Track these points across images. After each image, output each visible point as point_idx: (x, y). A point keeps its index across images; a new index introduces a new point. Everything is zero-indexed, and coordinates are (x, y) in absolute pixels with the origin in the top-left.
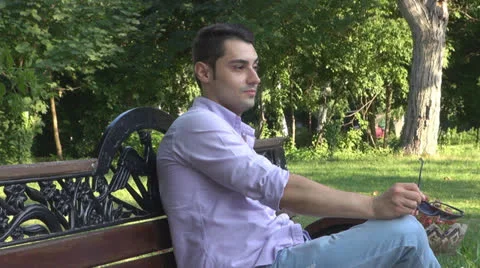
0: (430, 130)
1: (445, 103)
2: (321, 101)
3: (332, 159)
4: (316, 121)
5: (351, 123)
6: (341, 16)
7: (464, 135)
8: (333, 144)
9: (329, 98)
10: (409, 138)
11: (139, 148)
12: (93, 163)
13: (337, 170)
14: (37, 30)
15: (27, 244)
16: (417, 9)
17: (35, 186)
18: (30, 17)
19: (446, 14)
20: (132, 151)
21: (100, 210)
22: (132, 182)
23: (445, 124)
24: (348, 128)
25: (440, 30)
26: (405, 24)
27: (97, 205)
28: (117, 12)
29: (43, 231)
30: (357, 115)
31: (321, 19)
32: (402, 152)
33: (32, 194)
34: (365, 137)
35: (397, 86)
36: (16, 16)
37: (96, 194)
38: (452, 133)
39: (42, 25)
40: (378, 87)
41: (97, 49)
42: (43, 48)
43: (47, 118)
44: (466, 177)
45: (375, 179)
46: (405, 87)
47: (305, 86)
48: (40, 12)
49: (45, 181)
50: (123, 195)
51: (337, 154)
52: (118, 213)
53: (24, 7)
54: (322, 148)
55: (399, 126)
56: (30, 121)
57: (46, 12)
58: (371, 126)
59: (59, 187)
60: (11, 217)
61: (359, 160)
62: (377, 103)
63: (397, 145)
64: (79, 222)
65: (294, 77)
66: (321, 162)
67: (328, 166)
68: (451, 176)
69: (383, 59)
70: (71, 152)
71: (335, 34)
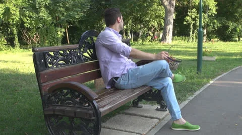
0: (169, 36)
1: (174, 29)
2: (140, 29)
3: (143, 45)
4: (138, 34)
5: (148, 35)
6: (145, 5)
7: (179, 38)
8: (143, 40)
9: (142, 28)
10: (164, 39)
11: (90, 42)
12: (77, 46)
13: (144, 48)
14: (62, 9)
15: (60, 68)
16: (166, 3)
17: (62, 52)
18: (60, 6)
19: (174, 4)
20: (88, 42)
21: (80, 59)
22: (88, 51)
23: (174, 35)
24: (147, 36)
25: (173, 9)
26: (163, 7)
27: (79, 57)
28: (84, 4)
29: (64, 64)
30: (150, 32)
31: (140, 6)
32: (162, 42)
33: (61, 54)
34: (152, 38)
35: (161, 25)
36: (56, 5)
37: (79, 54)
38: (176, 37)
39: (63, 8)
40: (156, 25)
41: (78, 14)
42: (64, 14)
43: (65, 33)
44: (179, 49)
45: (155, 50)
46: (163, 24)
47: (135, 24)
48: (62, 4)
49: (64, 50)
50: (86, 54)
51: (144, 43)
52: (85, 59)
53: (58, 3)
54: (140, 42)
55: (161, 35)
56: (60, 34)
57: (64, 4)
58: (154, 35)
59: (68, 52)
60: (55, 61)
61: (150, 45)
62: (155, 29)
63: (160, 41)
64: (74, 62)
65: (133, 22)
66: (140, 45)
67: (142, 46)
68: (175, 49)
69: (157, 17)
70: (72, 43)
71: (144, 10)
